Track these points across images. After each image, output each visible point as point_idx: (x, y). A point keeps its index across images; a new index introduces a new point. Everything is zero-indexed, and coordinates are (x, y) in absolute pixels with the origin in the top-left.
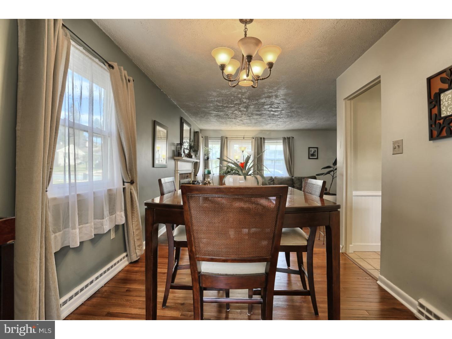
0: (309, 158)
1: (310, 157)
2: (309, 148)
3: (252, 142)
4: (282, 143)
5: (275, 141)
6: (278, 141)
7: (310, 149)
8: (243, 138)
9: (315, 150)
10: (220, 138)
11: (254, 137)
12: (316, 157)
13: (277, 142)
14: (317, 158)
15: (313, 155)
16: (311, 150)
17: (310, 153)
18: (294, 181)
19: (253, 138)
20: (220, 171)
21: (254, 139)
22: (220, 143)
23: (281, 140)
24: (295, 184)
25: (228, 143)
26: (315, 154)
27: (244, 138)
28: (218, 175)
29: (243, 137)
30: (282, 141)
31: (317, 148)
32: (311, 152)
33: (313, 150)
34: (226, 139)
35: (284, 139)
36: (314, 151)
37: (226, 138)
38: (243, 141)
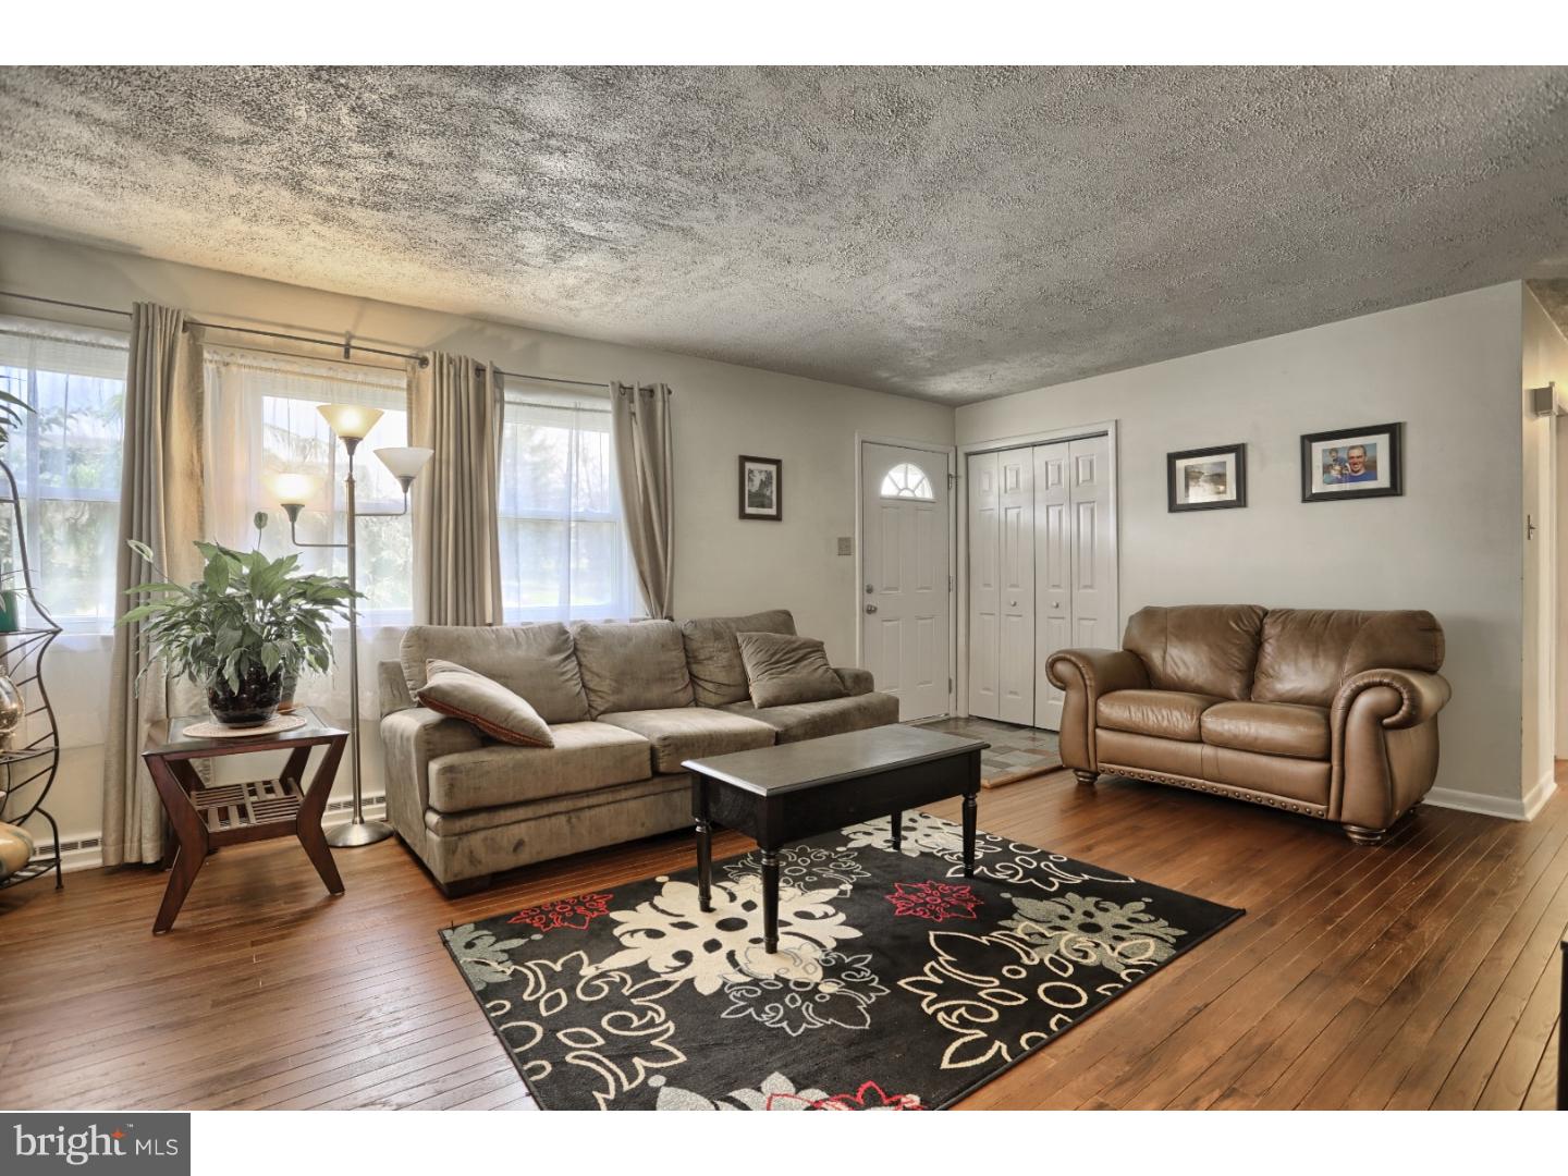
0: (743, 516)
1: (749, 510)
2: (744, 459)
3: (412, 389)
4: (610, 419)
5: (569, 402)
6: (587, 403)
7: (749, 466)
8: (342, 350)
9: (769, 474)
10: (128, 321)
11: (430, 356)
12: (772, 511)
13: (578, 409)
14: (777, 518)
15: (759, 499)
16: (751, 472)
17: (747, 489)
18: (694, 645)
19: (424, 362)
20: (126, 603)
21: (429, 370)
22: (125, 357)
23: (607, 397)
24: (699, 662)
25: (208, 369)
26: (768, 493)
27: (347, 348)
28: (109, 630)
29: (343, 341)
30: (608, 406)
31: (777, 462)
32: (750, 480)
33: (761, 472)
34: (182, 338)
35: (624, 392)
36: (763, 477)
37: (189, 326)
38: (341, 371)
